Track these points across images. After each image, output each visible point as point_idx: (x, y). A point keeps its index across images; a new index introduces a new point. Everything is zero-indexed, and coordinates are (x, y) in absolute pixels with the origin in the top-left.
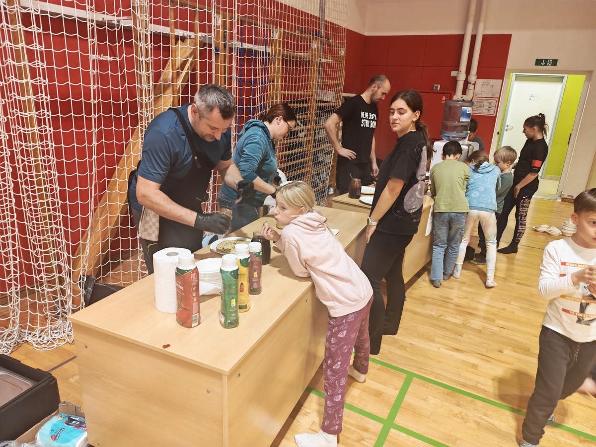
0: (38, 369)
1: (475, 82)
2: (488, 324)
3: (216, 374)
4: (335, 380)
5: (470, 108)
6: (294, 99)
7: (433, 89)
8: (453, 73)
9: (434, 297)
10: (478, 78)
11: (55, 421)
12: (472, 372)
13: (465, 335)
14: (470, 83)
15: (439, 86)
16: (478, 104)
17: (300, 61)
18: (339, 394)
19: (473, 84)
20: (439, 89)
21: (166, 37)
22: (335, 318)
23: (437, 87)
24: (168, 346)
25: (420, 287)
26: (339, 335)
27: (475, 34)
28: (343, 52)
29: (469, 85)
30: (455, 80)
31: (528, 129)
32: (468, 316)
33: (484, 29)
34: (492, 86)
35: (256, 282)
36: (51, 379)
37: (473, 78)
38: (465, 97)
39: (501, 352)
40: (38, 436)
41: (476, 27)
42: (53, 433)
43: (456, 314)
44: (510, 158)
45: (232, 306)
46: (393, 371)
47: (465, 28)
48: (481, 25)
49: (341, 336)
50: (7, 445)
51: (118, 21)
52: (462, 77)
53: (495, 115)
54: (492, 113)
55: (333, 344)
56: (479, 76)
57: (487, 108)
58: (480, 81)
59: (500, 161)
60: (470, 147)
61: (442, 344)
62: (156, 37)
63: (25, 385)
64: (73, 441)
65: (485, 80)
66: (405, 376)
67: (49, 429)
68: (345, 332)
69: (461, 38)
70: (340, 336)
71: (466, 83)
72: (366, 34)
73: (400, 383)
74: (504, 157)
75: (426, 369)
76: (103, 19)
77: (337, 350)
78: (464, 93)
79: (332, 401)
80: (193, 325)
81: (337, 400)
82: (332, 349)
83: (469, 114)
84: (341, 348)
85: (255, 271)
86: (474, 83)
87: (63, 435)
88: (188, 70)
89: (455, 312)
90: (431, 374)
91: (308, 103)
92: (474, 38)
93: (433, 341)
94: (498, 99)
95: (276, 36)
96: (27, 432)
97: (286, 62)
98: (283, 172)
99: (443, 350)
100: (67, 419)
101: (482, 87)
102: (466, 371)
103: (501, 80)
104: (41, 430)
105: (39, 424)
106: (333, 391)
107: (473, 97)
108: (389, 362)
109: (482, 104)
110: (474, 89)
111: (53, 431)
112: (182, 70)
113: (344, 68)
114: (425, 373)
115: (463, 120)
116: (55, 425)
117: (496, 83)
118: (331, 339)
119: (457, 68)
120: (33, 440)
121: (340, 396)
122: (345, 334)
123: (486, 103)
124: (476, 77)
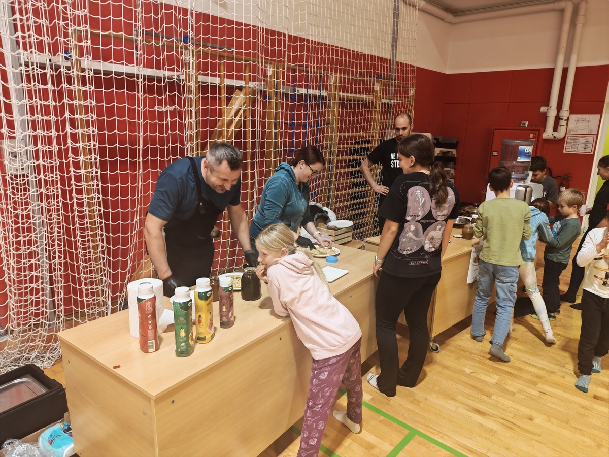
0: (54, 380)
1: (568, 118)
2: (528, 387)
4: (313, 422)
5: (528, 147)
6: (352, 140)
7: (520, 126)
8: (543, 109)
9: (474, 351)
10: (571, 113)
11: (58, 427)
12: (486, 438)
13: (494, 397)
14: (562, 119)
15: (527, 123)
16: (572, 141)
18: (315, 437)
19: (565, 120)
20: (527, 126)
22: (318, 361)
23: (525, 124)
24: (119, 367)
25: (461, 339)
26: (320, 377)
27: (566, 66)
28: (412, 92)
29: (561, 121)
30: (545, 116)
31: (602, 170)
32: (506, 376)
33: (578, 60)
34: (589, 122)
35: (225, 316)
36: (60, 389)
37: (565, 113)
38: (556, 134)
39: (531, 419)
40: (40, 439)
41: (567, 59)
42: (51, 438)
43: (493, 372)
45: (181, 336)
46: (395, 425)
47: (555, 61)
48: (574, 58)
49: (323, 378)
50: (12, 443)
51: (178, 76)
52: (552, 113)
53: (592, 153)
54: (589, 150)
55: (314, 386)
56: (573, 110)
57: (583, 145)
58: (574, 117)
61: (463, 404)
63: (41, 390)
64: (64, 447)
65: (580, 116)
66: (407, 432)
67: (49, 435)
68: (326, 373)
69: (551, 71)
70: (322, 377)
71: (558, 119)
72: (447, 72)
73: (397, 439)
75: (434, 427)
76: (164, 75)
77: (318, 392)
78: (555, 129)
79: (307, 443)
80: (150, 351)
81: (312, 444)
82: (314, 391)
83: (528, 153)
84: (322, 390)
85: (224, 305)
86: (566, 118)
87: (57, 441)
88: (241, 117)
89: (492, 370)
90: (437, 434)
91: (371, 143)
92: (565, 71)
93: (454, 399)
94: (595, 136)
95: (332, 81)
96: (32, 434)
97: (344, 104)
99: (462, 410)
100: (67, 427)
101: (579, 124)
102: (480, 436)
103: (599, 115)
104: (43, 434)
105: (44, 428)
106: (310, 433)
107: (566, 134)
108: (394, 416)
109: (577, 141)
110: (567, 125)
111: (51, 436)
112: (235, 117)
113: (413, 107)
114: (431, 432)
115: (520, 159)
116: (55, 431)
117: (594, 118)
118: (313, 380)
119: (547, 103)
120: (35, 441)
121: (316, 440)
122: (326, 376)
123: (582, 140)
124: (569, 112)
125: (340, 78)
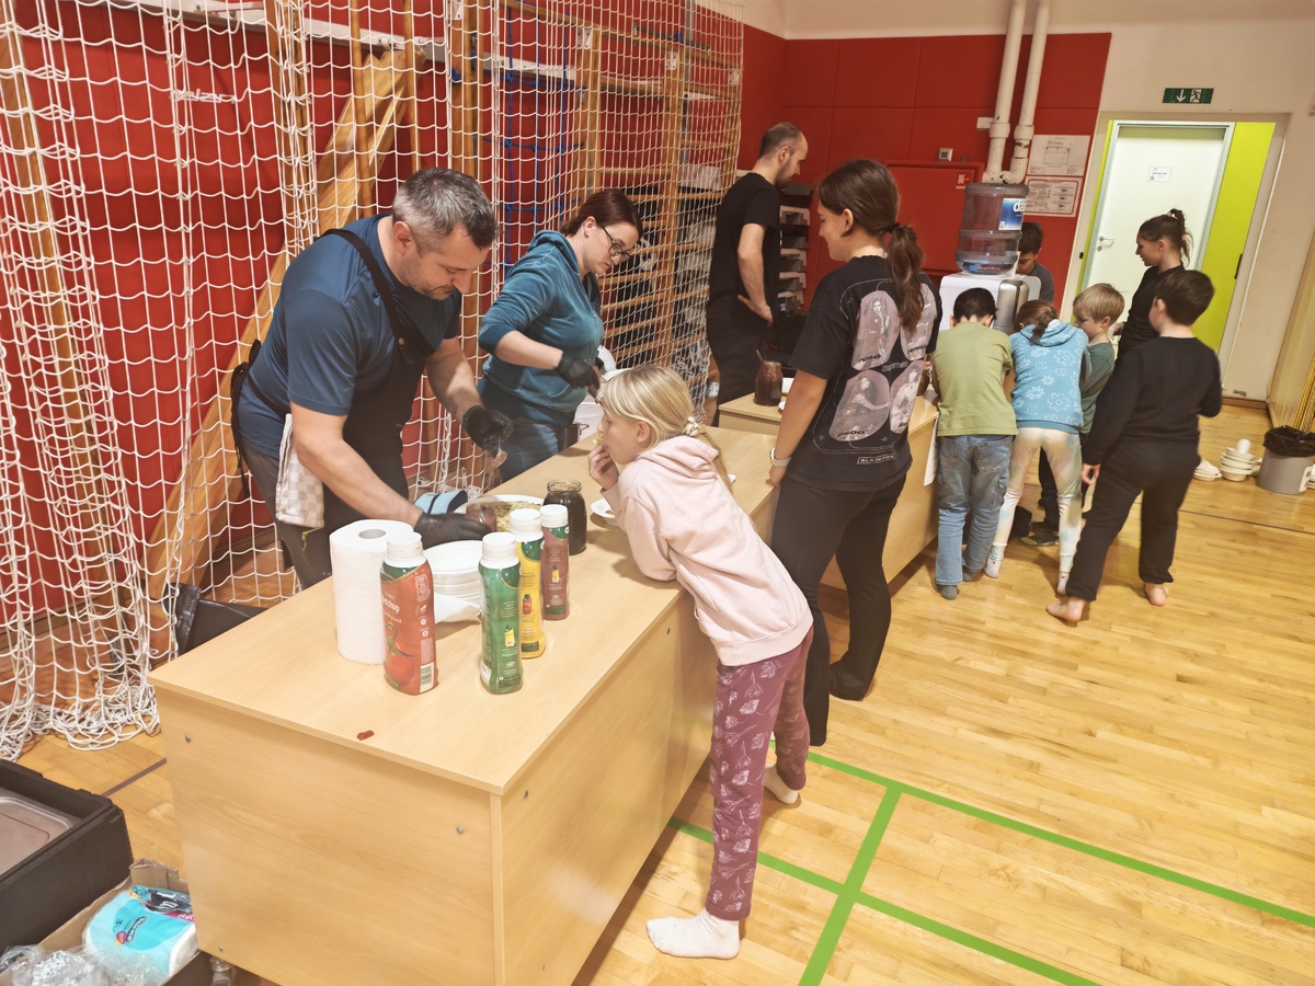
0: (81, 790)
1: (1031, 142)
2: (1063, 674)
3: (474, 794)
4: (738, 807)
5: (1020, 200)
6: (630, 184)
7: (937, 159)
8: (982, 123)
9: (943, 618)
10: (1037, 132)
11: (123, 902)
12: (1029, 780)
13: (1011, 701)
14: (1020, 144)
15: (951, 152)
16: (1037, 191)
17: (642, 100)
18: (747, 837)
19: (1025, 147)
20: (950, 158)
21: (342, 49)
23: (945, 154)
24: (369, 734)
25: (913, 598)
26: (742, 710)
27: (1028, 33)
28: (736, 78)
29: (1017, 148)
30: (986, 138)
31: (1147, 246)
32: (1017, 658)
33: (1050, 22)
34: (1069, 150)
35: (558, 592)
36: (111, 811)
37: (1025, 131)
38: (1008, 176)
39: (1091, 734)
40: (88, 935)
41: (1031, 19)
42: (121, 928)
43: (992, 653)
44: (1107, 311)
45: (508, 646)
46: (856, 779)
47: (1007, 20)
48: (1044, 15)
49: (748, 712)
50: (21, 955)
51: (233, 13)
52: (1001, 131)
53: (1073, 215)
54: (1067, 211)
55: (730, 730)
56: (1040, 127)
57: (1057, 198)
58: (1042, 140)
59: (1086, 317)
60: (1022, 288)
61: (963, 720)
62: (319, 47)
63: (56, 825)
64: (166, 943)
65: (1052, 138)
66: (882, 789)
67: (112, 921)
68: (756, 703)
69: (999, 42)
70: (745, 711)
71: (1011, 144)
72: (788, 35)
73: (871, 805)
74: (1097, 309)
75: (929, 773)
76: (198, 8)
78: (1006, 166)
79: (730, 852)
80: (423, 688)
81: (741, 850)
82: (729, 741)
83: (1019, 213)
84: (748, 739)
85: (555, 568)
86: (1028, 143)
87: (141, 932)
88: (391, 121)
89: (990, 651)
90: (939, 786)
91: (661, 193)
92: (1027, 42)
93: (942, 714)
94: (1080, 180)
95: (587, 43)
96: (63, 928)
97: (610, 100)
98: (608, 347)
99: (966, 733)
100: (149, 897)
101: (1045, 154)
102: (1015, 777)
103: (1088, 138)
104: (93, 923)
105: (88, 909)
106: (733, 831)
107: (1026, 175)
108: (847, 761)
109: (1047, 190)
110: (1028, 157)
111: (119, 922)
112: (379, 122)
113: (739, 113)
114: (926, 783)
115: (1005, 226)
116: (123, 910)
117: (1077, 142)
118: (725, 719)
119: (991, 111)
120: (76, 943)
121: (748, 842)
122: (755, 707)
123: (1055, 188)
124: (1031, 130)
125: (605, 36)
